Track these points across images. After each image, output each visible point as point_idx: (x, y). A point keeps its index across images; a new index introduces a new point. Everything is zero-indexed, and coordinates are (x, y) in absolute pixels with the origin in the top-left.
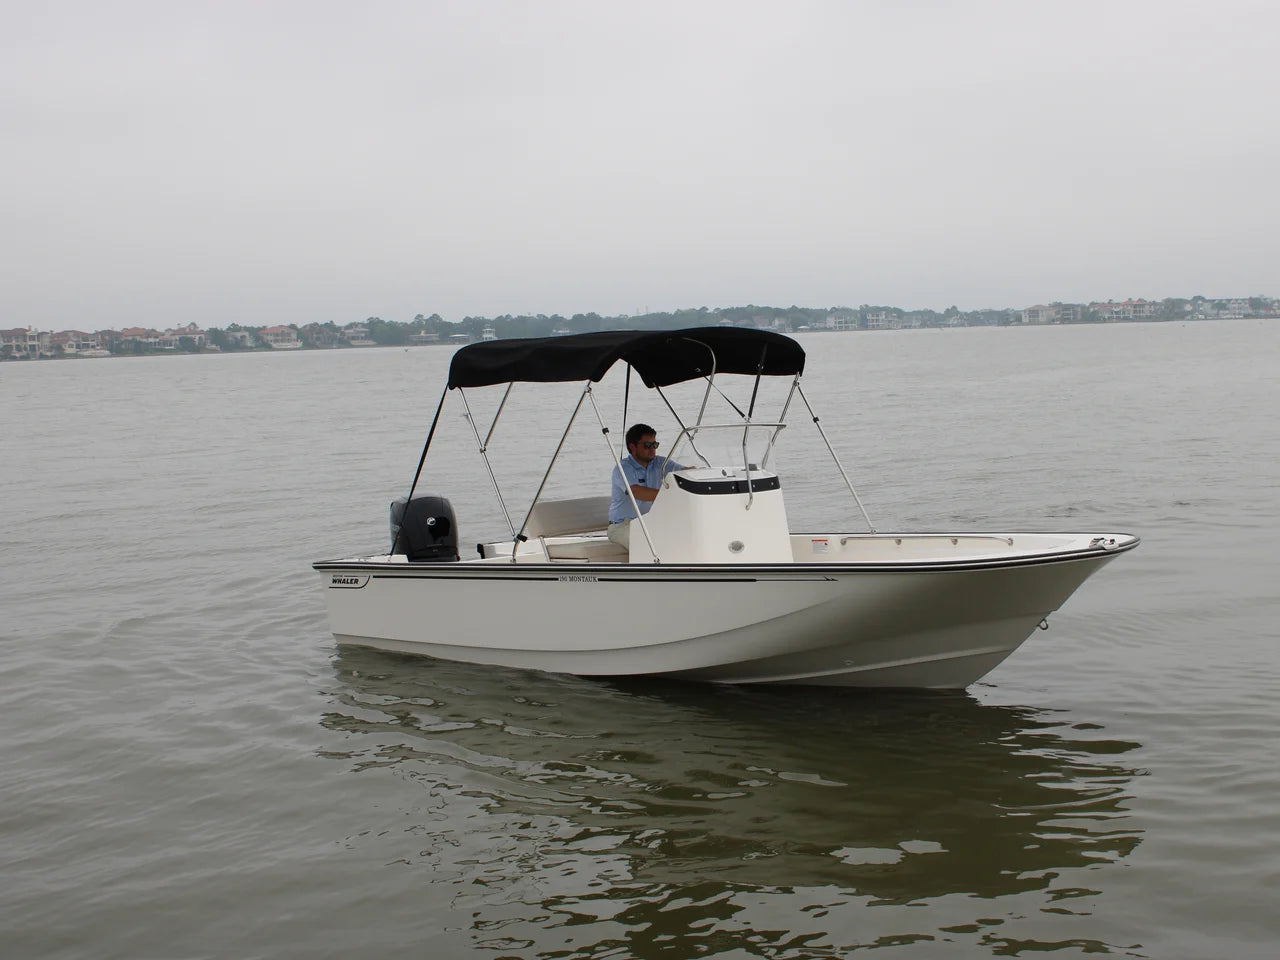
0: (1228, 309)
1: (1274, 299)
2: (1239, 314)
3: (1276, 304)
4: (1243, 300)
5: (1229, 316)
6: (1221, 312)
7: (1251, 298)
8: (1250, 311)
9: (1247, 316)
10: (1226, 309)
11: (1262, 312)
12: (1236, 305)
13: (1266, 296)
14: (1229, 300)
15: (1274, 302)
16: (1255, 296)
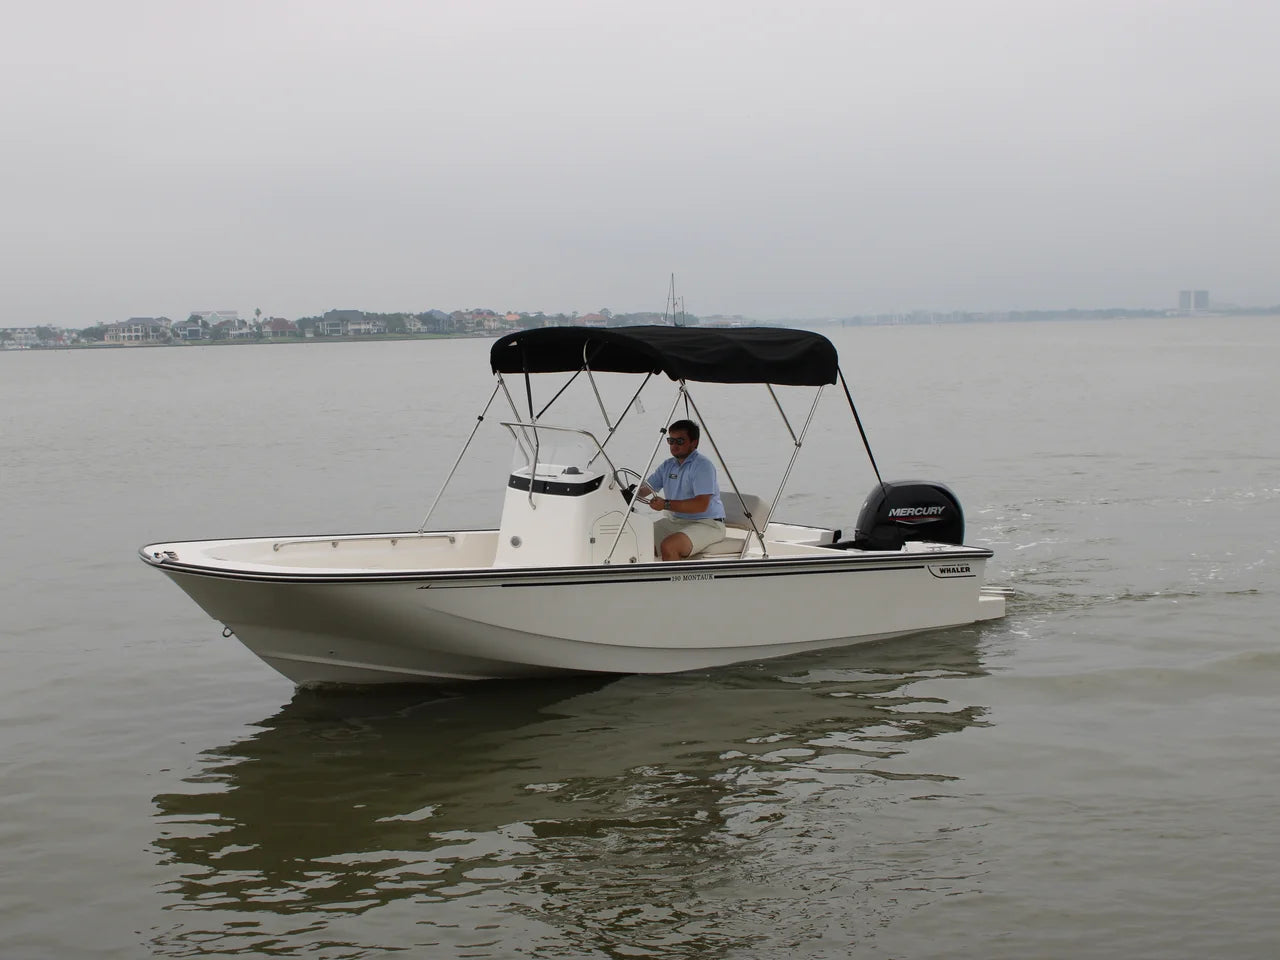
0: (13, 339)
1: (64, 328)
2: (26, 345)
3: (66, 334)
4: (30, 329)
5: (15, 347)
6: (5, 342)
7: (38, 327)
8: (38, 342)
9: (35, 347)
10: (11, 339)
11: (52, 342)
12: (23, 335)
13: (53, 326)
14: (14, 330)
15: (62, 332)
16: (43, 325)
